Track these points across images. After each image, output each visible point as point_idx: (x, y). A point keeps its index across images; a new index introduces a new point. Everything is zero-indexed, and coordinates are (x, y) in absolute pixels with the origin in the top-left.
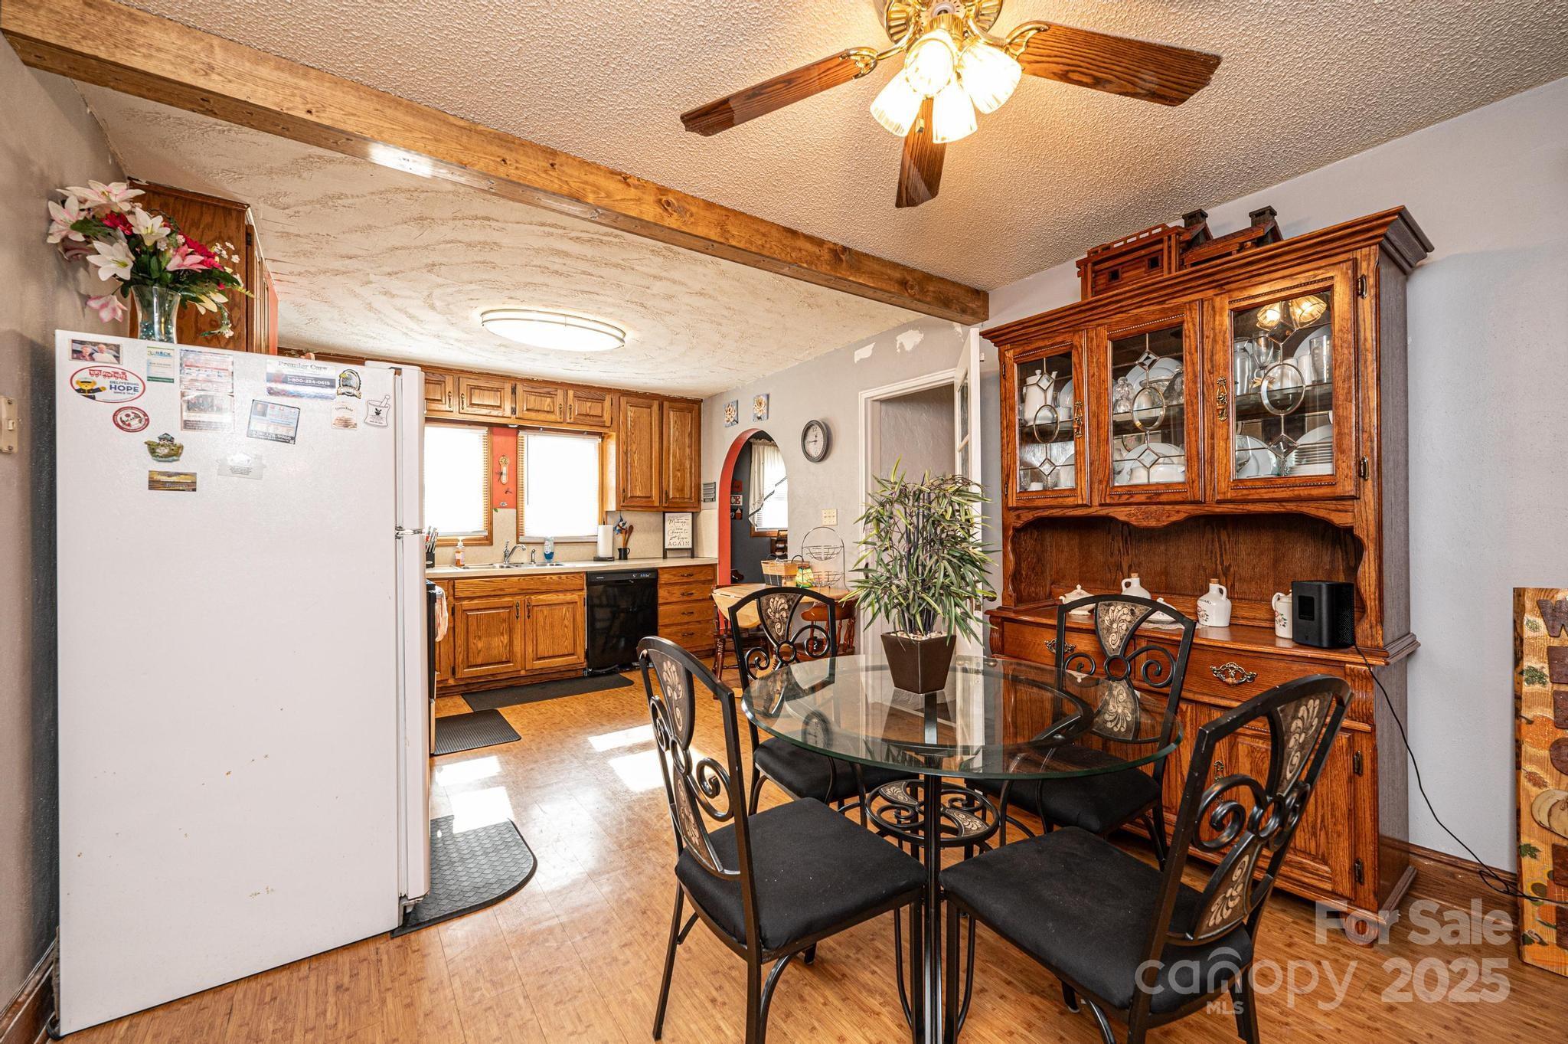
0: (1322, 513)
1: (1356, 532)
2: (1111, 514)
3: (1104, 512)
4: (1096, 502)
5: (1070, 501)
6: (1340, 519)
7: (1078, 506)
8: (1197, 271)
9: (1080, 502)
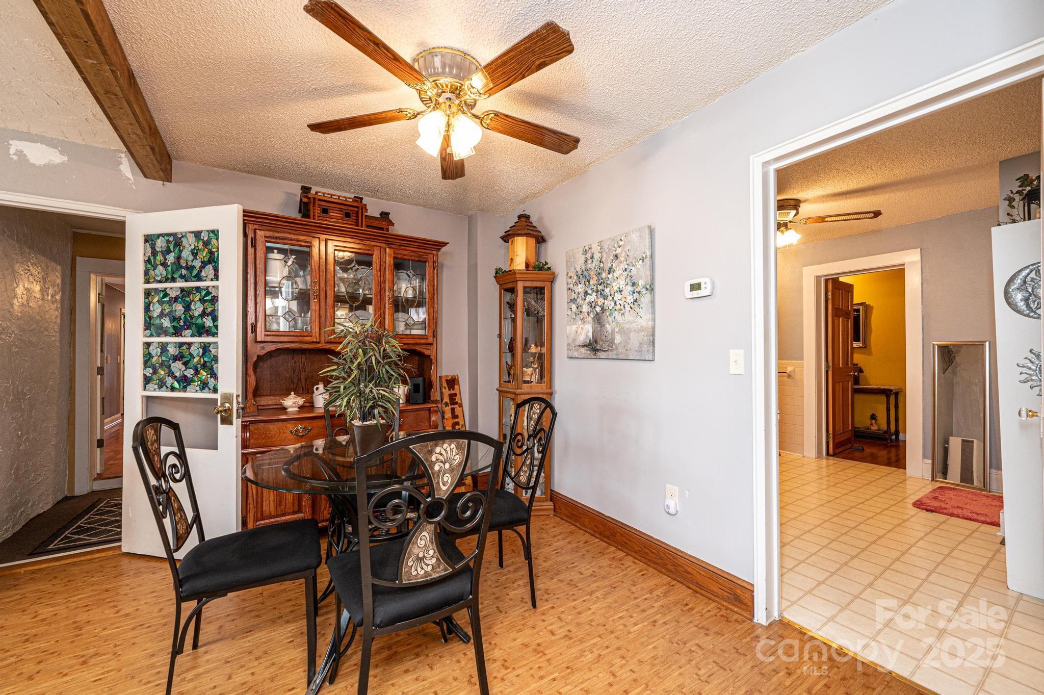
0: (422, 350)
1: (431, 357)
2: (332, 348)
3: (328, 346)
4: (323, 341)
5: (308, 339)
6: (427, 352)
7: (313, 342)
8: (367, 231)
9: (315, 340)
